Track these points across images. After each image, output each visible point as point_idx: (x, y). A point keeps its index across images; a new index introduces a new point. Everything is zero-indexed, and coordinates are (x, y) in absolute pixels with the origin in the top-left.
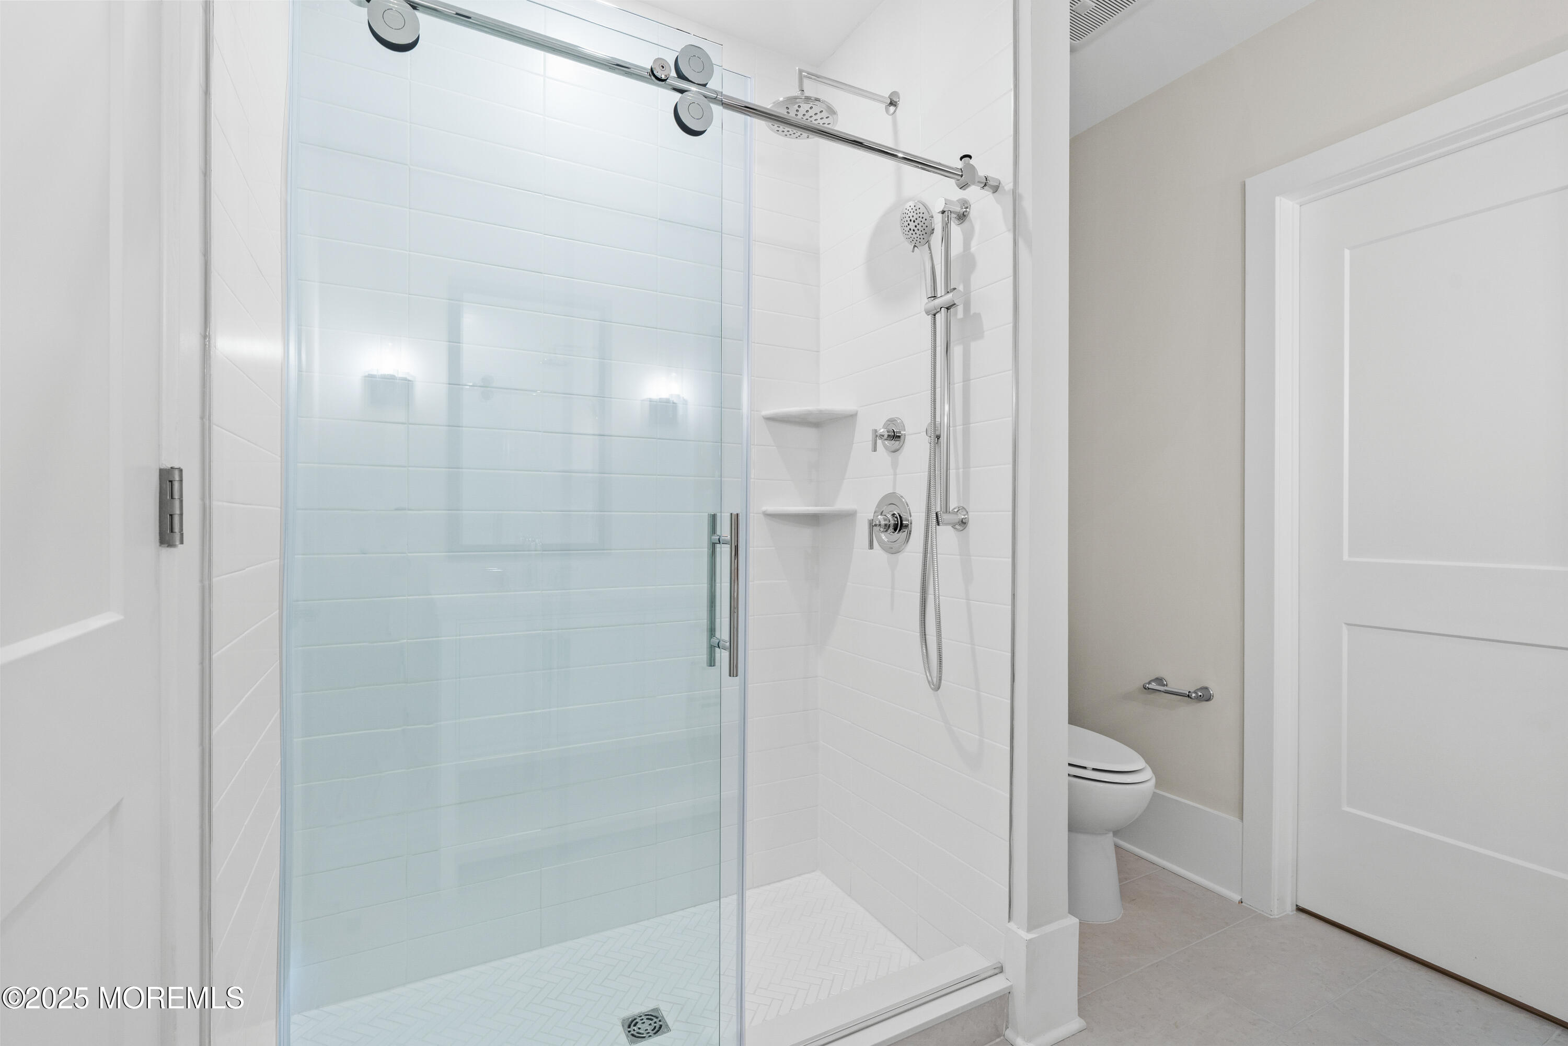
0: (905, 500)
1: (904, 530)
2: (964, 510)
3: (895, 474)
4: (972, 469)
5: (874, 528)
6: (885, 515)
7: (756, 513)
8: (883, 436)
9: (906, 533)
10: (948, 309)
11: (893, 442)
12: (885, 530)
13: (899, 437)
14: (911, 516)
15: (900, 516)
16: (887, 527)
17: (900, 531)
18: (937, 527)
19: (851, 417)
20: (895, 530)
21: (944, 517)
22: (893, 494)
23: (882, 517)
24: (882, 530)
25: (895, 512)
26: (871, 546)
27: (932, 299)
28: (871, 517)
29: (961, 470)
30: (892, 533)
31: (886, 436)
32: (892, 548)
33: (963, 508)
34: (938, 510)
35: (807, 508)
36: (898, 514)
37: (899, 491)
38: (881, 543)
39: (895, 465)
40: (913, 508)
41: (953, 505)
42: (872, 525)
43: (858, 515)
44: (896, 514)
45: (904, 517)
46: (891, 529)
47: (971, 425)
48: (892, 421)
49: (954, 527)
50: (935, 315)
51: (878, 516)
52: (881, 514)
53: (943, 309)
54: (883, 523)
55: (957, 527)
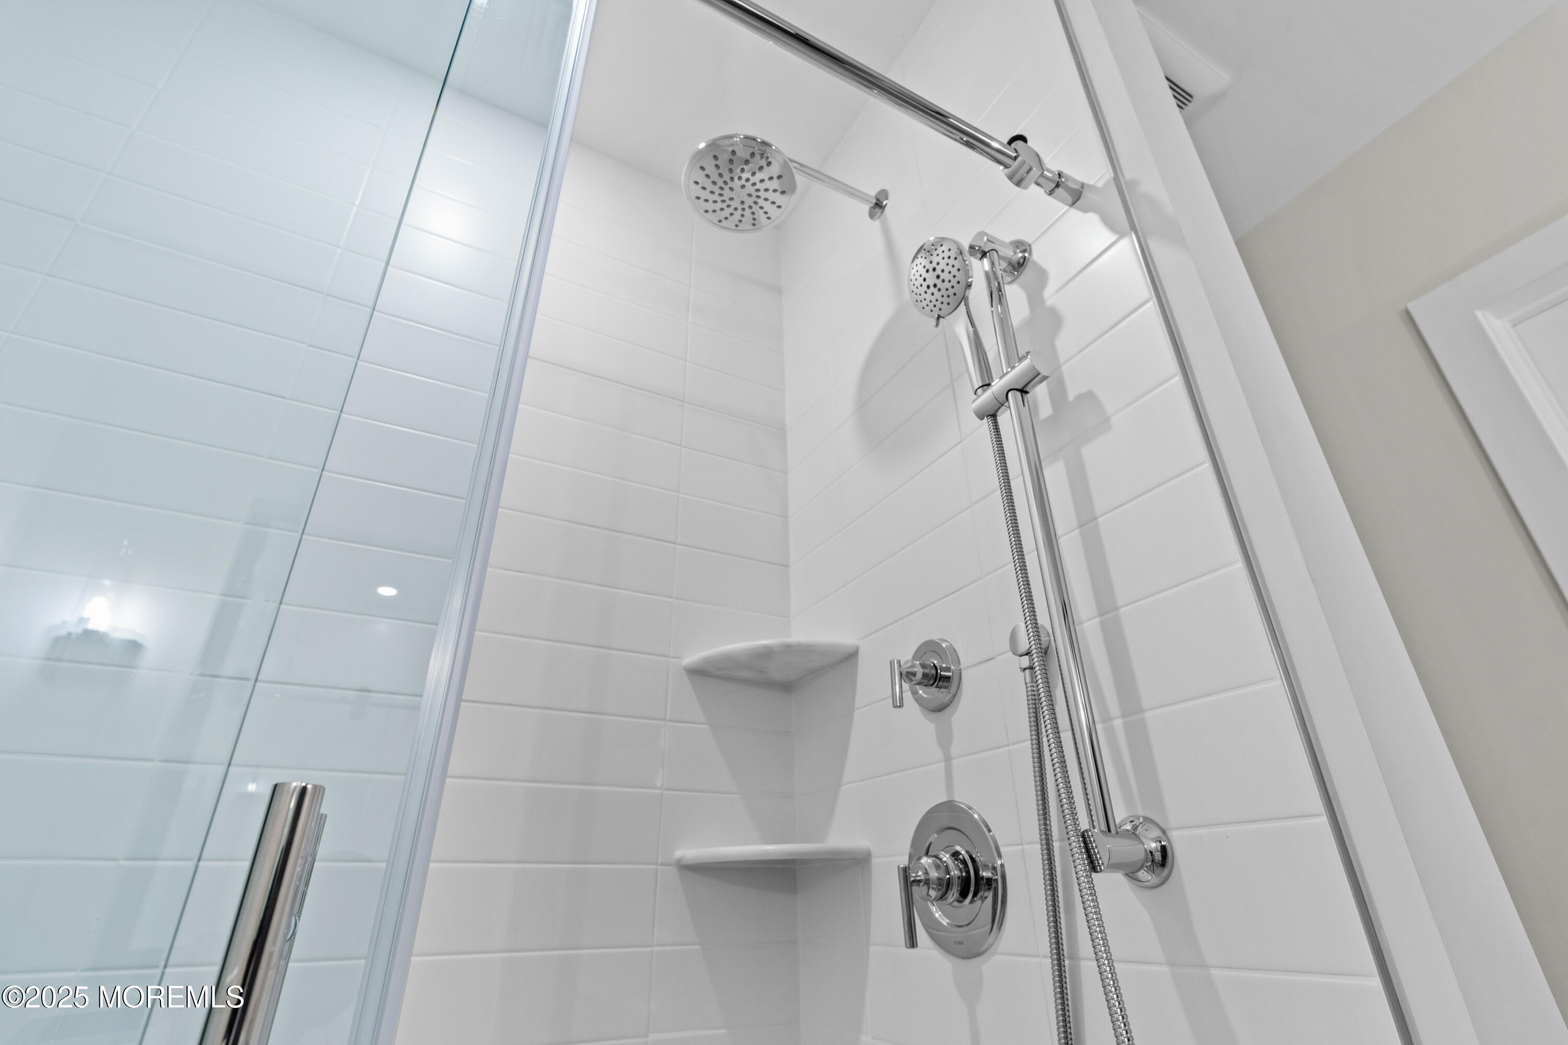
0: (979, 815)
1: (986, 894)
2: (1148, 825)
3: (948, 759)
4: (1148, 714)
5: (915, 888)
6: (937, 857)
7: (662, 864)
8: (914, 674)
9: (989, 901)
10: (1023, 391)
11: (933, 689)
12: (940, 893)
13: (948, 678)
14: (1000, 856)
15: (971, 857)
16: (945, 886)
17: (975, 895)
18: (1094, 875)
19: (850, 657)
20: (963, 894)
21: (1104, 846)
22: (949, 806)
23: (930, 861)
24: (933, 893)
25: (958, 848)
26: (912, 942)
27: (986, 387)
28: (904, 861)
29: (1118, 723)
30: (956, 904)
31: (919, 676)
32: (961, 943)
33: (1147, 820)
34: (1084, 824)
35: (771, 848)
36: (967, 852)
37: (962, 798)
38: (932, 927)
39: (945, 740)
40: (1000, 834)
41: (1120, 814)
42: (908, 882)
43: (875, 861)
44: (963, 852)
45: (980, 859)
46: (953, 894)
47: (1122, 610)
48: (930, 647)
49: (1131, 875)
50: (994, 416)
51: (920, 858)
52: (927, 854)
53: (1010, 394)
54: (934, 874)
55: (1143, 875)
